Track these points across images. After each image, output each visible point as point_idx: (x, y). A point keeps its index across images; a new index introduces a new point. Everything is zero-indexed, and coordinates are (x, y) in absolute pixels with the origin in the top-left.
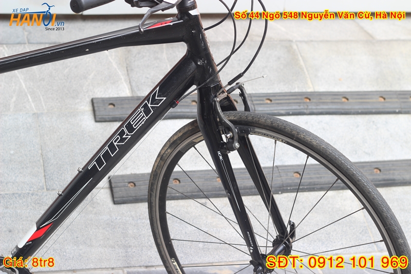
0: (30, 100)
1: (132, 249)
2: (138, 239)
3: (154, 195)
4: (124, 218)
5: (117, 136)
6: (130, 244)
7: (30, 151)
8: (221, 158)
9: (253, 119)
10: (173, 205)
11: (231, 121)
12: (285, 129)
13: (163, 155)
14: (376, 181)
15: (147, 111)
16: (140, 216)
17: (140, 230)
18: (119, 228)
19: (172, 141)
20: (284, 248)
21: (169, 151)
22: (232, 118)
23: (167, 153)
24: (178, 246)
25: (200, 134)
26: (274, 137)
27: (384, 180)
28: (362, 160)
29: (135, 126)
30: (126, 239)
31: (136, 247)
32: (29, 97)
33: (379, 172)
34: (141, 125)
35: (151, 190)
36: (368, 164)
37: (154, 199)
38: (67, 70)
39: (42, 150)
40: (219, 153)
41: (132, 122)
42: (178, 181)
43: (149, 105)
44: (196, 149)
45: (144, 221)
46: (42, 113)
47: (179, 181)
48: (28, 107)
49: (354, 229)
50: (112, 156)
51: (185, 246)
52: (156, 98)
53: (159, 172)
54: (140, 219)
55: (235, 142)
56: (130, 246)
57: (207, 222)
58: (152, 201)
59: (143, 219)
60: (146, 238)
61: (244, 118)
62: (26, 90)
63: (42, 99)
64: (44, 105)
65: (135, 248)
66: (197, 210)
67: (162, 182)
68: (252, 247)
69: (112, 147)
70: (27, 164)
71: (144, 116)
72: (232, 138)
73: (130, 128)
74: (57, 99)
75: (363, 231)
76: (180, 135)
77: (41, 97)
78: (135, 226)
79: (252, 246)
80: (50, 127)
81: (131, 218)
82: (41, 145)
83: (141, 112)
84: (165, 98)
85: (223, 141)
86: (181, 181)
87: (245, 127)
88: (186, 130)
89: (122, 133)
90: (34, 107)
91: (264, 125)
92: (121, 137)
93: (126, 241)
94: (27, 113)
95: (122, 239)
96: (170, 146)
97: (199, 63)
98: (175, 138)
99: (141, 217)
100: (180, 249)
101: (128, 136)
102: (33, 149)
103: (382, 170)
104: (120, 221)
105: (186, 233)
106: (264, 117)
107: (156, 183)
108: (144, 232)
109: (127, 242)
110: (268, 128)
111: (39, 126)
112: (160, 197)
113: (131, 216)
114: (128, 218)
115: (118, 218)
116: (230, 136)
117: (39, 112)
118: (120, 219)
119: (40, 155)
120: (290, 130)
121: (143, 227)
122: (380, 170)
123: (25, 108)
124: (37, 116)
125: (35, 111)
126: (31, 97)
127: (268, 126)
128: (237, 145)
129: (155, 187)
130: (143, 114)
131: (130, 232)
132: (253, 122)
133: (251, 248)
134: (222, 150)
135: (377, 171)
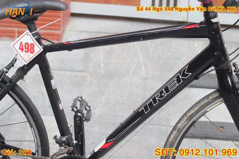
0: (143, 69)
7: (136, 99)
10: (217, 143)
15: (178, 80)
29: (170, 89)
32: (143, 68)
34: (174, 89)
38: (169, 54)
39: (143, 99)
41: (169, 86)
42: (222, 128)
43: (180, 77)
46: (148, 78)
47: (224, 128)
48: (141, 73)
50: (154, 106)
52: (185, 73)
62: (142, 63)
63: (150, 70)
64: (150, 73)
70: (132, 106)
71: (176, 84)
74: (159, 70)
77: (150, 68)
80: (151, 86)
82: (143, 97)
83: (175, 80)
84: (191, 74)
86: (224, 129)
90: (144, 73)
92: (161, 95)
94: (139, 77)
97: (215, 54)
102: (138, 98)
111: (145, 85)
117: (146, 77)
119: (141, 102)
123: (139, 73)
124: (145, 79)
125: (145, 76)
126: (144, 68)
130: (176, 82)
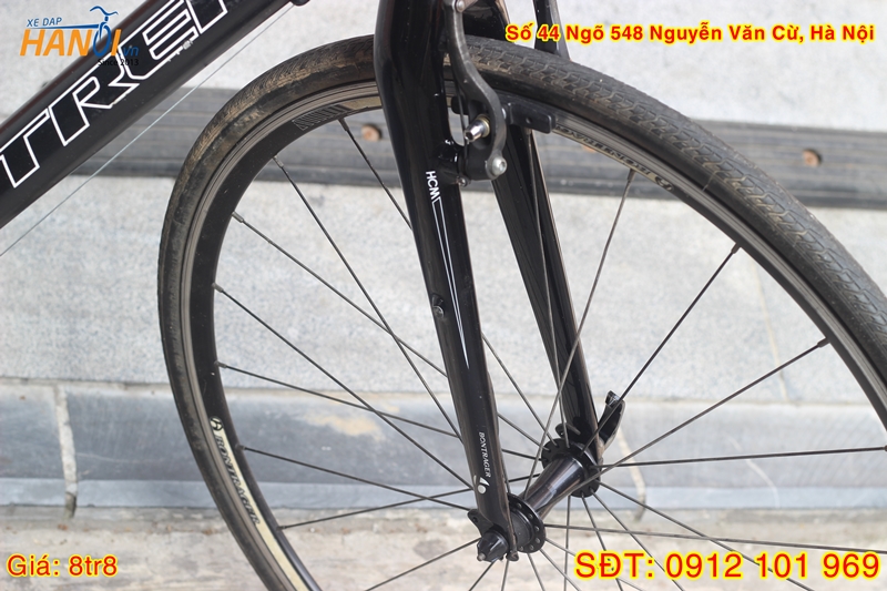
1: (90, 323)
2: (110, 293)
3: (185, 230)
4: (76, 221)
5: (89, 78)
6: (86, 307)
8: (435, 192)
9: (570, 88)
11: (489, 77)
12: (679, 145)
13: (230, 124)
14: (805, 189)
16: (124, 219)
17: (121, 263)
18: (58, 250)
19: (270, 86)
20: (579, 475)
21: (255, 114)
22: (495, 67)
23: (247, 119)
24: (227, 327)
25: (373, 88)
26: (630, 162)
27: (827, 188)
28: (772, 120)
29: (157, 53)
30: (77, 288)
31: (103, 318)
33: (814, 162)
34: (177, 52)
35: (176, 216)
36: (790, 135)
37: (182, 242)
40: (432, 178)
41: (149, 36)
44: (346, 129)
45: (134, 236)
49: (729, 326)
51: (246, 329)
53: (212, 169)
54: (123, 228)
55: (495, 151)
56: (84, 315)
57: (318, 259)
58: (174, 247)
59: (134, 229)
60: (135, 294)
61: (537, 76)
65: (98, 321)
66: (295, 220)
67: (215, 201)
68: (486, 479)
69: (67, 113)
71: (192, 23)
72: (487, 140)
73: (139, 57)
75: (752, 335)
76: (301, 75)
78: (106, 248)
79: (488, 475)
81: (97, 225)
83: (185, 6)
85: (451, 139)
87: (537, 109)
88: (324, 65)
89: (109, 70)
91: (606, 118)
92: (104, 83)
93: (75, 294)
95: (63, 287)
96: (262, 103)
98: (283, 81)
99: (128, 224)
100: (232, 337)
101: (127, 82)
103: (825, 159)
104: (64, 228)
105: (254, 288)
106: (610, 90)
107: (196, 200)
108: (130, 272)
109: (76, 300)
110: (617, 130)
112: (201, 241)
113: (99, 217)
114: (87, 223)
115: (58, 220)
116: (482, 132)
118: (64, 223)
120: (696, 155)
121: (131, 255)
122: (820, 158)
127: (618, 123)
128: (499, 164)
129: (191, 209)
130: (189, 14)
131: (90, 267)
132: (568, 100)
133: (483, 481)
134: (442, 170)
135: (809, 160)
